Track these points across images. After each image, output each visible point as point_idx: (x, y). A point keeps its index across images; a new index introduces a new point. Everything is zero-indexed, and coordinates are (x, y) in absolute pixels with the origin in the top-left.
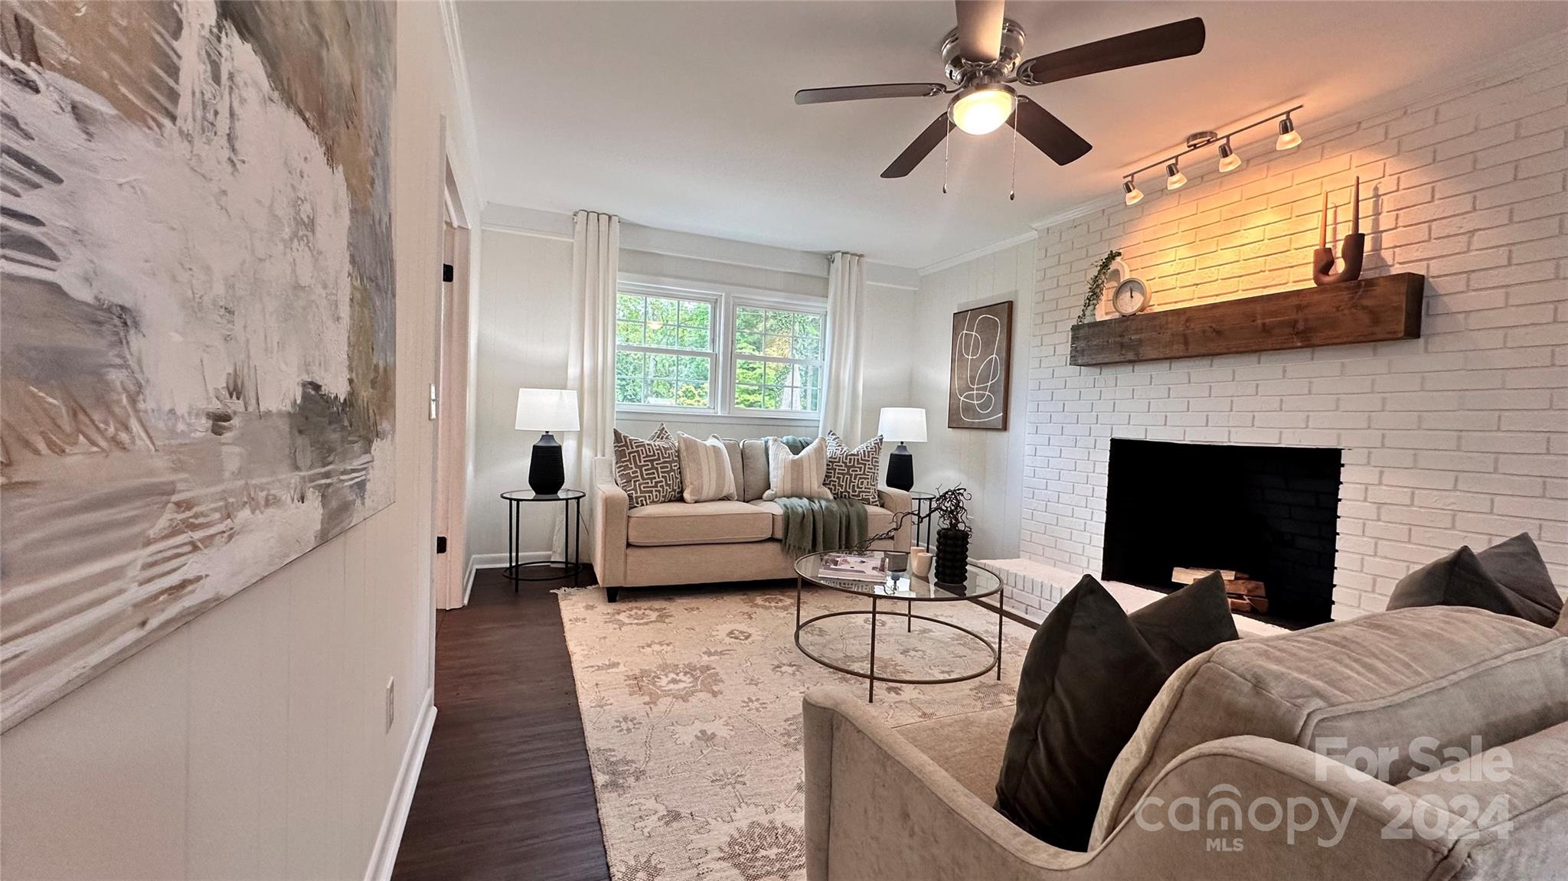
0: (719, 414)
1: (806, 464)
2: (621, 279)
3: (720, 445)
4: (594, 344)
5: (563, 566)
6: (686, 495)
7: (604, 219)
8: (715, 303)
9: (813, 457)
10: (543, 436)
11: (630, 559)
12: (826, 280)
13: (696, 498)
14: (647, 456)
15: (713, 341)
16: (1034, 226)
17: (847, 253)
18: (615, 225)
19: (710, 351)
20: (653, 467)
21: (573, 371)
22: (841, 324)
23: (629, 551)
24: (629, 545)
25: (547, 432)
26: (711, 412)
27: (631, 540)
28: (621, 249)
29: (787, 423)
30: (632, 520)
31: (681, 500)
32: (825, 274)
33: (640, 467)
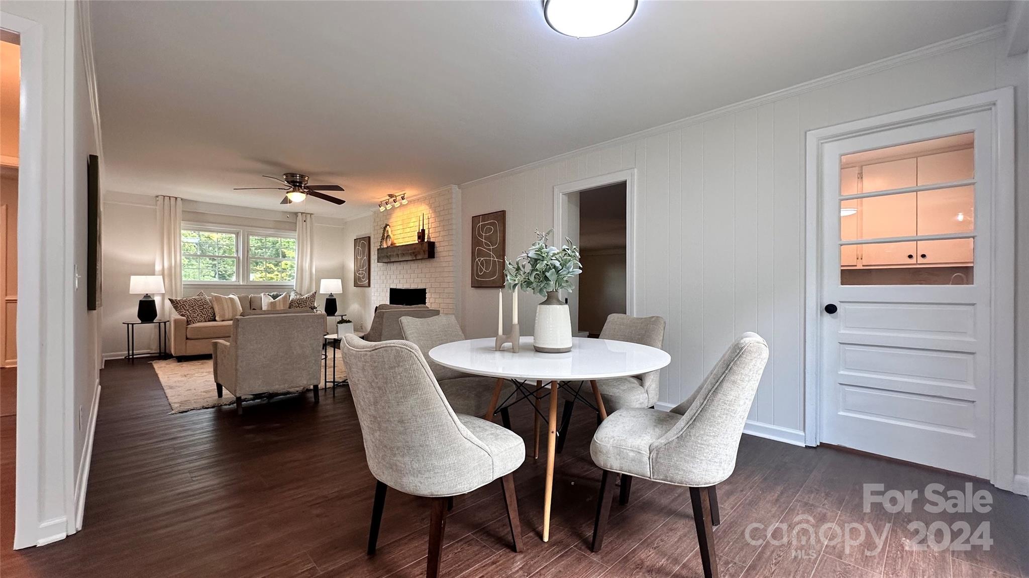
0: (241, 284)
1: (278, 304)
2: (183, 224)
3: (235, 298)
4: (169, 256)
5: (158, 355)
6: (217, 318)
7: (173, 200)
8: (237, 234)
9: (282, 300)
10: (145, 296)
11: (188, 344)
12: (296, 223)
13: (221, 319)
14: (189, 305)
15: (237, 251)
16: (371, 210)
17: (304, 213)
18: (179, 202)
19: (235, 256)
20: (194, 309)
21: (158, 268)
22: (303, 243)
23: (187, 341)
24: (187, 339)
25: (147, 294)
26: (238, 284)
27: (188, 337)
28: (183, 211)
29: (272, 287)
30: (188, 329)
31: (215, 320)
32: (295, 221)
33: (188, 310)
